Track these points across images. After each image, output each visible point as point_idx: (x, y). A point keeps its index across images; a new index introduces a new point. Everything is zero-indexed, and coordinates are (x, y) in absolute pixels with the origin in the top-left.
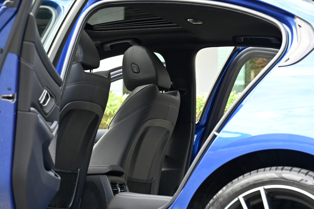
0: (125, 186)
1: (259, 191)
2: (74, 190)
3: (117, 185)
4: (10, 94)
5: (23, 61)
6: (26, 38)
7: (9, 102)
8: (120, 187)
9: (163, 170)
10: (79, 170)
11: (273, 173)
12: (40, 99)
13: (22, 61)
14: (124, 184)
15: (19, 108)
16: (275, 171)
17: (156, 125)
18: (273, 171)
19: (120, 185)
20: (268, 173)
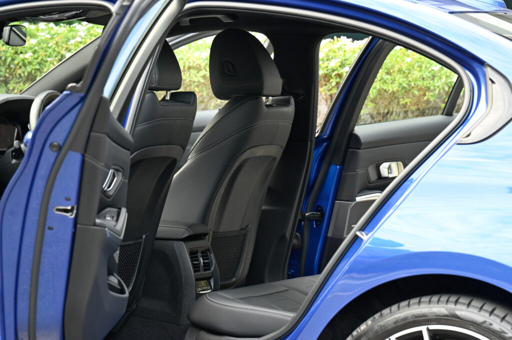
0: (210, 253)
1: (421, 332)
2: (136, 266)
3: (199, 254)
4: (68, 206)
5: (88, 157)
6: (94, 129)
7: (67, 216)
8: (203, 256)
9: (264, 208)
10: (144, 236)
11: (443, 307)
12: (104, 186)
13: (86, 159)
14: (208, 250)
15: (79, 221)
16: (445, 306)
17: (258, 155)
18: (443, 305)
19: (202, 252)
20: (436, 307)
